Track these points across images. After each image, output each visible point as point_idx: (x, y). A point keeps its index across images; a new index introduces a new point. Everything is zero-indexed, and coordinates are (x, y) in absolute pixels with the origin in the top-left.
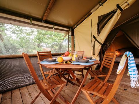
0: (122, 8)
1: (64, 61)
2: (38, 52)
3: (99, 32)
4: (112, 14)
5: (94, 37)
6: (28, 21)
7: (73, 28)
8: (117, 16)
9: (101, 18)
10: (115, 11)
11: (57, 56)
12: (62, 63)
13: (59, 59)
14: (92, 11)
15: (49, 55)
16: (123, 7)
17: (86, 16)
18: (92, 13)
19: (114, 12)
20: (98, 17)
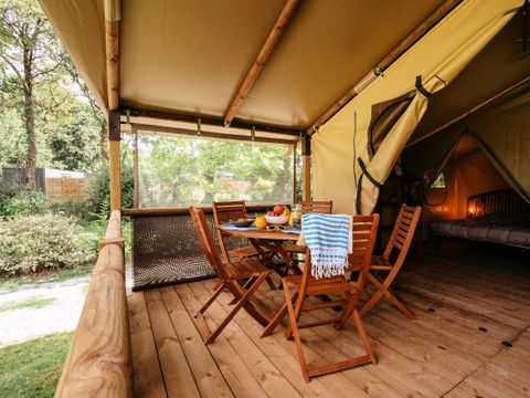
0: (428, 90)
1: (269, 224)
2: (216, 204)
3: (372, 149)
4: (405, 103)
5: (361, 163)
6: (193, 127)
7: (309, 132)
8: (417, 110)
9: (380, 111)
10: (411, 95)
11: (256, 215)
12: (263, 230)
13: (259, 221)
14: (356, 89)
15: (240, 210)
16: (428, 86)
17: (342, 102)
18: (356, 95)
19: (407, 99)
20: (373, 106)
